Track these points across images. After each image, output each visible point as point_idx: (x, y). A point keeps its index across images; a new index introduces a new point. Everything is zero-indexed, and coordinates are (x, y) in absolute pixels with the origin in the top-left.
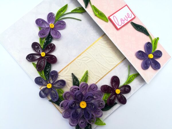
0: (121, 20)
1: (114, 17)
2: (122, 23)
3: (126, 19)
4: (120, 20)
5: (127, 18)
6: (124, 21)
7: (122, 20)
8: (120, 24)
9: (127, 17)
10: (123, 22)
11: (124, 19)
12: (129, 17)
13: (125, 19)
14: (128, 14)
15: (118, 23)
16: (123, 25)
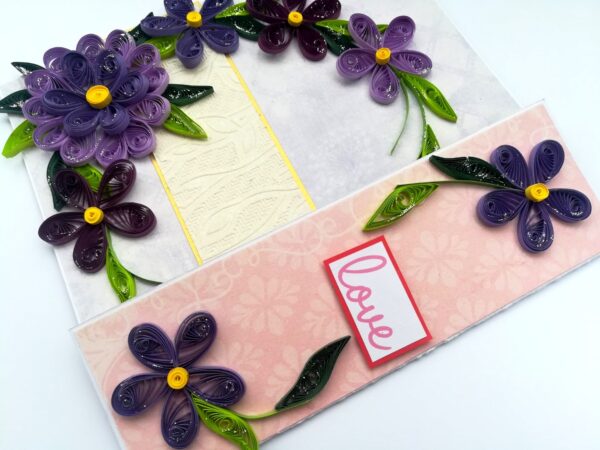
0: (362, 289)
1: (380, 262)
2: (352, 289)
3: (368, 316)
4: (366, 285)
5: (370, 321)
6: (360, 300)
7: (365, 293)
8: (348, 278)
9: (376, 325)
10: (355, 294)
11: (366, 303)
12: (375, 331)
13: (366, 310)
14: (386, 332)
15: (350, 268)
16: (344, 291)
